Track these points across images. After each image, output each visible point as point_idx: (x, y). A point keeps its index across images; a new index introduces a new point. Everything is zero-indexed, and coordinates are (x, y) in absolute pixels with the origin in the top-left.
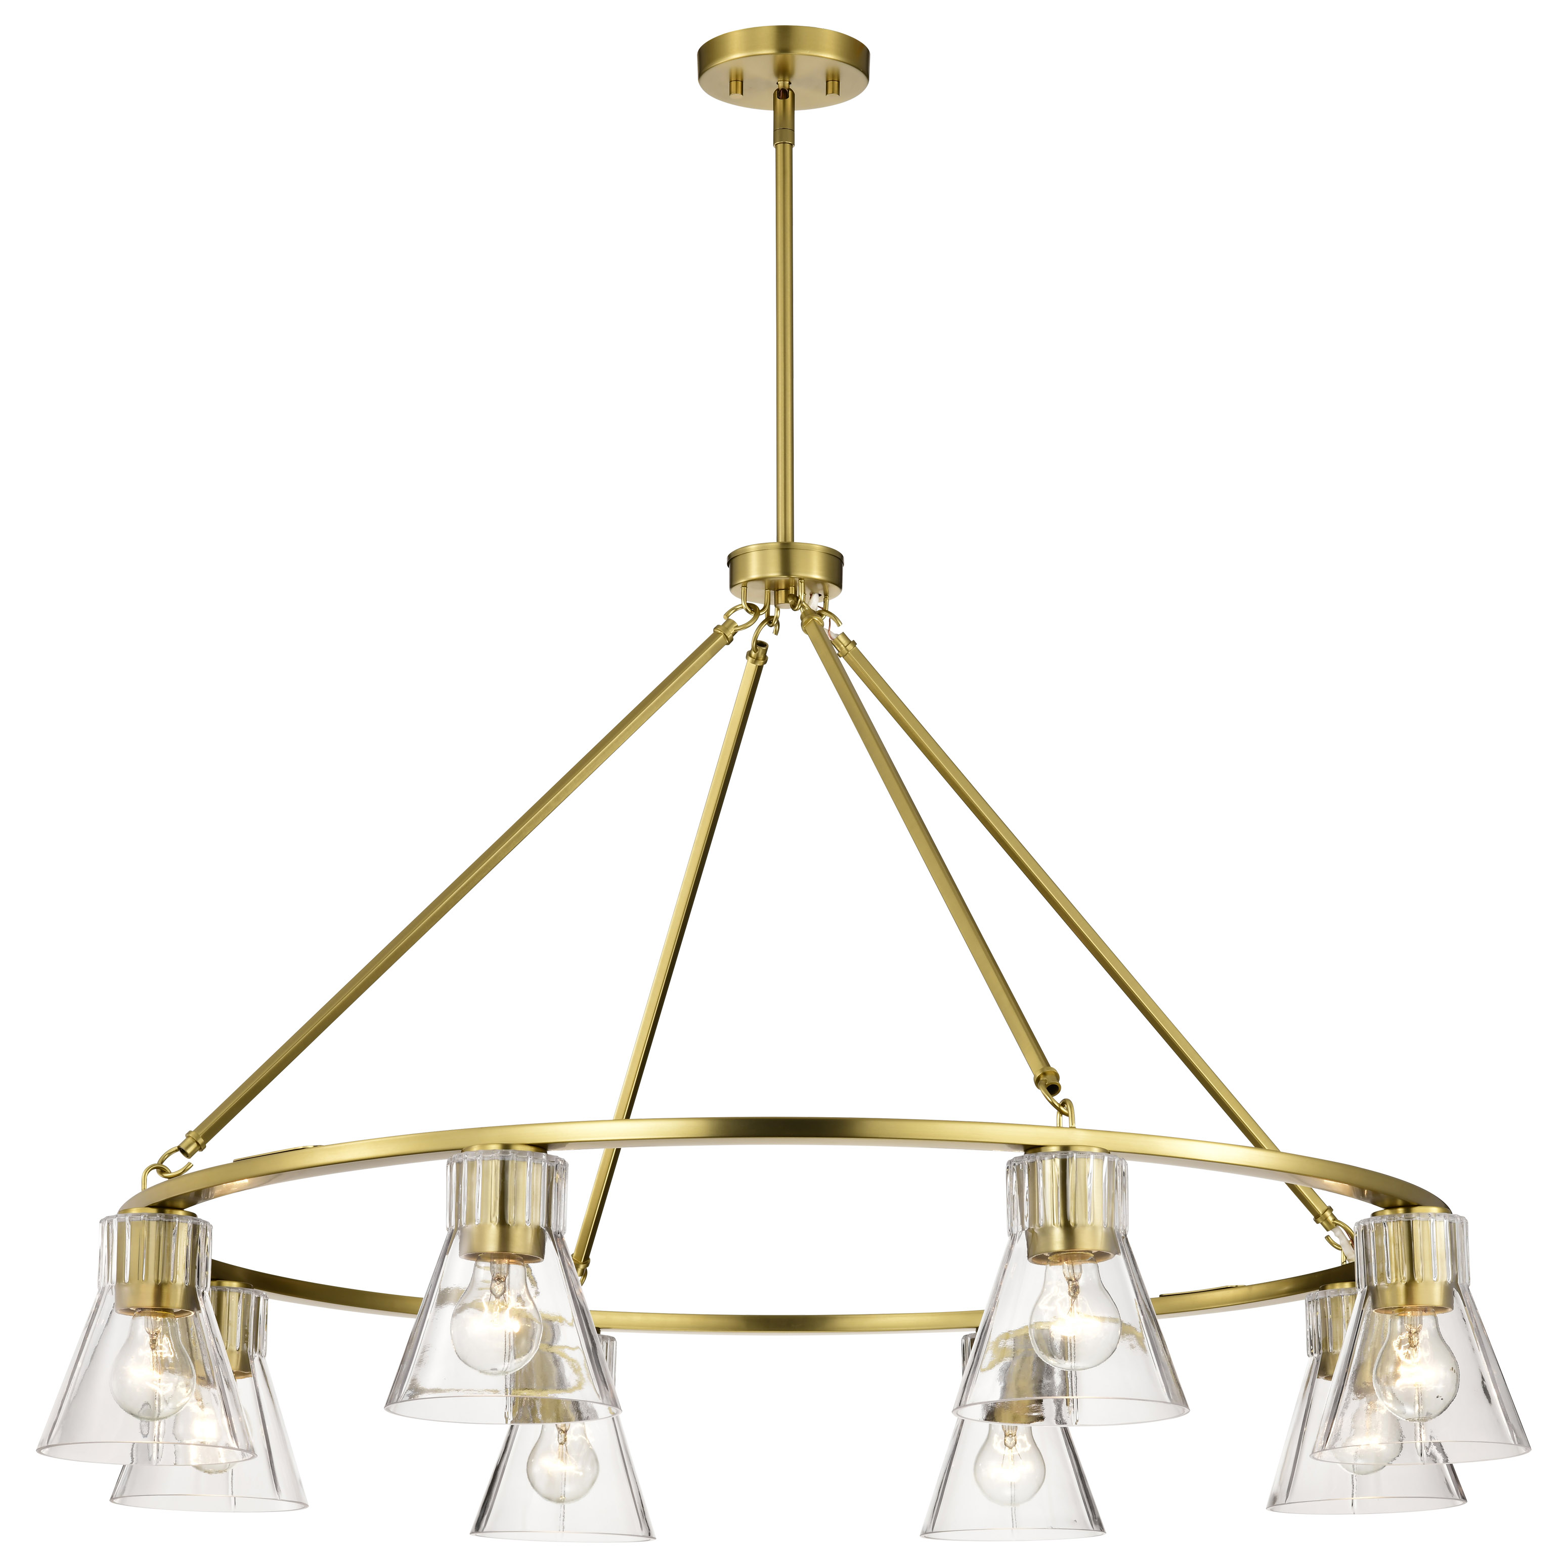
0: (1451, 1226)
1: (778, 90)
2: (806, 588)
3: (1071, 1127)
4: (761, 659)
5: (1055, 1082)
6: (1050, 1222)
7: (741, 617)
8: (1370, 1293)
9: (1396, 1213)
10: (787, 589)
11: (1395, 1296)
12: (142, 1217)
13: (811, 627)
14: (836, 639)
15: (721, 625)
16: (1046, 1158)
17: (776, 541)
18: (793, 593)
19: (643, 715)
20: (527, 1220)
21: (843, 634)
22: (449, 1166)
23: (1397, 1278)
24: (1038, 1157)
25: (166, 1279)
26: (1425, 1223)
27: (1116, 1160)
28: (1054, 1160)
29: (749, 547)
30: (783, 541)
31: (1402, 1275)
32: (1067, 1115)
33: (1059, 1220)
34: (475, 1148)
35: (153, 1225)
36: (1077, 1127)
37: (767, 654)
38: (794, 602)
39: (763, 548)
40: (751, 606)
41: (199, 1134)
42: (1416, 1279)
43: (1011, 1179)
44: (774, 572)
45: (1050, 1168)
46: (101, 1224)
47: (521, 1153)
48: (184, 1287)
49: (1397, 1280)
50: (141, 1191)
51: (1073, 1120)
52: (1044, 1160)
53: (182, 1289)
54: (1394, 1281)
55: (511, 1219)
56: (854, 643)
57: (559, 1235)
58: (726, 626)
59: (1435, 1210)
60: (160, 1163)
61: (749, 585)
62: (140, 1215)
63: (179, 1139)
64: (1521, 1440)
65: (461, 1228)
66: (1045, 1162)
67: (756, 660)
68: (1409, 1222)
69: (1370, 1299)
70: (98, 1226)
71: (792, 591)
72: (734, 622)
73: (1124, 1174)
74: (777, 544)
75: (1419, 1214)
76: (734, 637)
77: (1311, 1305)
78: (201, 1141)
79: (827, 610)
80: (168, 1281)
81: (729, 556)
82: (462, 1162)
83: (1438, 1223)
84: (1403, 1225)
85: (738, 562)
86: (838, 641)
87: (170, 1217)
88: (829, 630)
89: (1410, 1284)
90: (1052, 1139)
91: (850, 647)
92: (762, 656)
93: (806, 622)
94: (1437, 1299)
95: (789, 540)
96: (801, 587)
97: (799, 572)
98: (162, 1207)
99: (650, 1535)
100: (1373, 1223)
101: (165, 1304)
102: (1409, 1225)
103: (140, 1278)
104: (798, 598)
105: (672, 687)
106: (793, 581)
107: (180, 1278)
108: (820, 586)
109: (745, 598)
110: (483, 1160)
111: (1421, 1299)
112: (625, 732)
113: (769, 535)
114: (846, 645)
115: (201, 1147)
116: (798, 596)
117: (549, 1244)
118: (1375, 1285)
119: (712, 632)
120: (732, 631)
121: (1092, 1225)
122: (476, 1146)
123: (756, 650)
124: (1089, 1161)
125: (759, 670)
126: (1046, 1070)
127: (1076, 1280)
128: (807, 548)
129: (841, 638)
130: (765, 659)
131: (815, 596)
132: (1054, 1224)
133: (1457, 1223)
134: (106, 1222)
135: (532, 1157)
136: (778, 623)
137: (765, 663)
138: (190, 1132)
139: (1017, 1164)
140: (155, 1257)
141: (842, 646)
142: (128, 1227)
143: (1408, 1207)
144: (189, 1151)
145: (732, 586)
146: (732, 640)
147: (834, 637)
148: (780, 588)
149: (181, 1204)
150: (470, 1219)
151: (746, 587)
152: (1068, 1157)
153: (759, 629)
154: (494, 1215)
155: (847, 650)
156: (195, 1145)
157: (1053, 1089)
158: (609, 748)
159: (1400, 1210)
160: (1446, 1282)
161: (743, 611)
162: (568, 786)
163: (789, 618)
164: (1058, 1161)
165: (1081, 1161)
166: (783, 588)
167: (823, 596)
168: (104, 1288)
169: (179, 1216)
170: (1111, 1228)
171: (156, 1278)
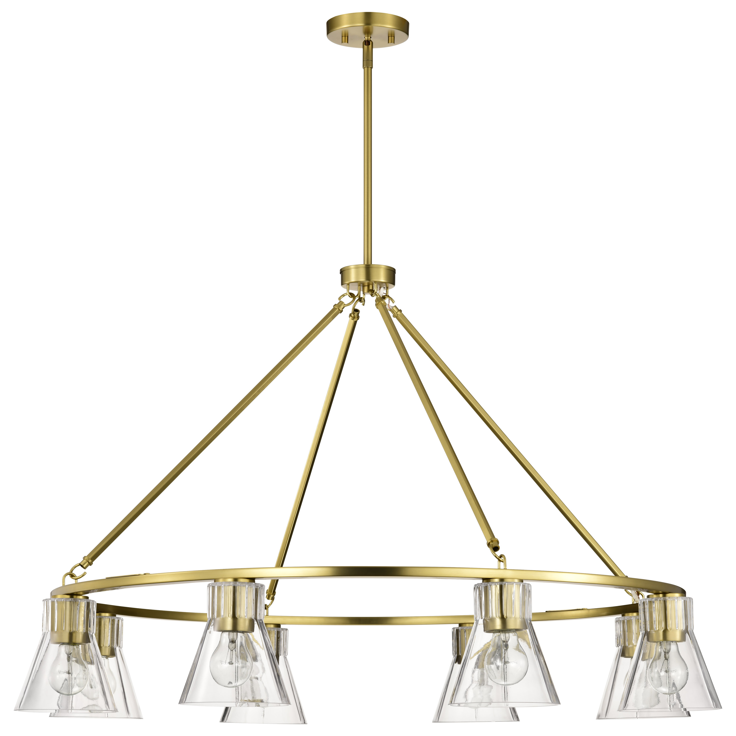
0: (685, 602)
1: (365, 40)
2: (378, 285)
3: (505, 569)
4: (356, 318)
5: (497, 545)
6: (494, 616)
7: (347, 300)
8: (646, 634)
9: (659, 597)
10: (368, 286)
11: (658, 636)
12: (63, 600)
13: (380, 306)
14: (392, 309)
15: (337, 304)
16: (493, 585)
17: (363, 264)
18: (372, 289)
19: (300, 349)
20: (246, 615)
21: (395, 306)
22: (208, 587)
23: (659, 627)
24: (489, 585)
25: (74, 629)
26: (673, 601)
27: (526, 585)
28: (497, 586)
29: (350, 267)
30: (367, 264)
31: (661, 626)
32: (503, 562)
33: (500, 615)
34: (221, 580)
35: (68, 603)
36: (507, 569)
37: (359, 315)
38: (372, 292)
39: (357, 267)
40: (351, 294)
41: (89, 558)
42: (668, 628)
43: (476, 593)
44: (362, 278)
45: (494, 590)
46: (43, 602)
47: (242, 583)
48: (83, 633)
49: (659, 629)
50: (62, 586)
51: (505, 565)
52: (492, 585)
53: (82, 635)
54: (658, 629)
55: (238, 615)
56: (401, 311)
57: (261, 622)
58: (339, 304)
59: (677, 595)
60: (71, 572)
61: (350, 284)
62: (62, 599)
63: (80, 560)
64: (717, 705)
65: (214, 619)
66: (492, 587)
67: (354, 318)
68: (665, 601)
69: (646, 637)
70: (42, 603)
71: (371, 288)
72: (343, 303)
73: (530, 592)
74: (364, 265)
75: (669, 598)
76: (343, 310)
77: (618, 623)
78: (90, 561)
79: (388, 295)
80: (75, 630)
81: (341, 270)
82: (215, 586)
83: (678, 601)
84: (662, 602)
85: (345, 273)
86: (393, 310)
87: (76, 601)
88: (389, 305)
89: (665, 631)
90: (496, 574)
91: (399, 313)
92: (357, 316)
93: (378, 304)
94: (678, 637)
95: (370, 263)
96: (375, 285)
97: (374, 278)
98: (72, 595)
99: (305, 723)
100: (647, 601)
101: (74, 641)
102: (665, 602)
103: (62, 629)
104: (374, 291)
105: (313, 335)
106: (372, 283)
107: (81, 629)
108: (384, 284)
109: (348, 290)
110: (225, 586)
111: (670, 637)
112: (291, 357)
113: (360, 261)
114: (397, 312)
115: (90, 564)
116: (374, 290)
117: (256, 626)
118: (649, 631)
119: (333, 307)
120: (342, 307)
121: (514, 617)
122: (221, 579)
123: (354, 314)
124: (513, 586)
125: (355, 323)
126: (493, 540)
127: (507, 642)
128: (378, 267)
129: (394, 308)
130: (358, 317)
131: (382, 289)
132: (496, 617)
133: (688, 600)
134: (46, 601)
135: (248, 585)
136: (364, 301)
137: (358, 319)
138: (85, 557)
139: (479, 586)
140: (69, 619)
141: (395, 312)
142: (56, 605)
143: (664, 594)
144: (84, 566)
145: (342, 284)
146: (342, 311)
147: (391, 308)
148: (365, 285)
149: (81, 593)
150: (219, 614)
151: (349, 285)
152: (503, 584)
153: (355, 304)
154: (230, 614)
155: (398, 315)
156: (87, 563)
157: (496, 549)
158: (283, 366)
159: (661, 595)
160: (682, 630)
161: (347, 296)
162: (264, 385)
163: (370, 300)
164: (498, 586)
165: (509, 586)
166: (367, 285)
167: (386, 288)
168: (45, 633)
169: (80, 599)
170: (524, 618)
171: (70, 630)
